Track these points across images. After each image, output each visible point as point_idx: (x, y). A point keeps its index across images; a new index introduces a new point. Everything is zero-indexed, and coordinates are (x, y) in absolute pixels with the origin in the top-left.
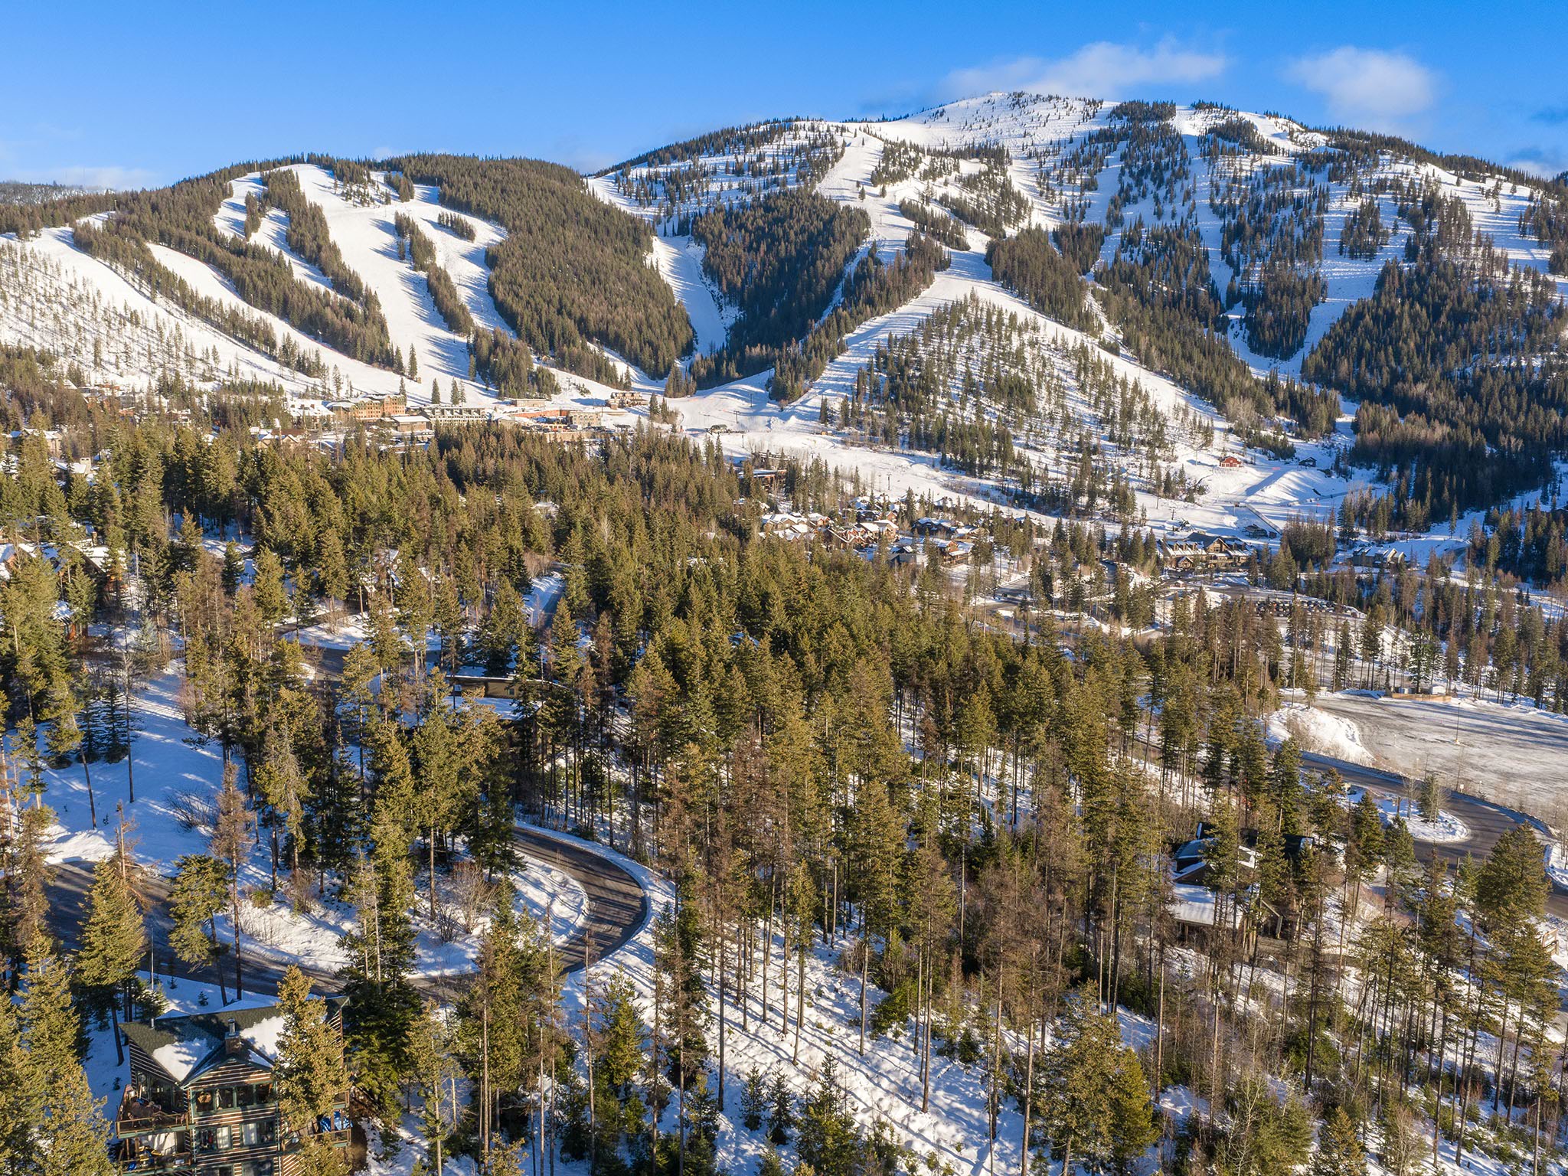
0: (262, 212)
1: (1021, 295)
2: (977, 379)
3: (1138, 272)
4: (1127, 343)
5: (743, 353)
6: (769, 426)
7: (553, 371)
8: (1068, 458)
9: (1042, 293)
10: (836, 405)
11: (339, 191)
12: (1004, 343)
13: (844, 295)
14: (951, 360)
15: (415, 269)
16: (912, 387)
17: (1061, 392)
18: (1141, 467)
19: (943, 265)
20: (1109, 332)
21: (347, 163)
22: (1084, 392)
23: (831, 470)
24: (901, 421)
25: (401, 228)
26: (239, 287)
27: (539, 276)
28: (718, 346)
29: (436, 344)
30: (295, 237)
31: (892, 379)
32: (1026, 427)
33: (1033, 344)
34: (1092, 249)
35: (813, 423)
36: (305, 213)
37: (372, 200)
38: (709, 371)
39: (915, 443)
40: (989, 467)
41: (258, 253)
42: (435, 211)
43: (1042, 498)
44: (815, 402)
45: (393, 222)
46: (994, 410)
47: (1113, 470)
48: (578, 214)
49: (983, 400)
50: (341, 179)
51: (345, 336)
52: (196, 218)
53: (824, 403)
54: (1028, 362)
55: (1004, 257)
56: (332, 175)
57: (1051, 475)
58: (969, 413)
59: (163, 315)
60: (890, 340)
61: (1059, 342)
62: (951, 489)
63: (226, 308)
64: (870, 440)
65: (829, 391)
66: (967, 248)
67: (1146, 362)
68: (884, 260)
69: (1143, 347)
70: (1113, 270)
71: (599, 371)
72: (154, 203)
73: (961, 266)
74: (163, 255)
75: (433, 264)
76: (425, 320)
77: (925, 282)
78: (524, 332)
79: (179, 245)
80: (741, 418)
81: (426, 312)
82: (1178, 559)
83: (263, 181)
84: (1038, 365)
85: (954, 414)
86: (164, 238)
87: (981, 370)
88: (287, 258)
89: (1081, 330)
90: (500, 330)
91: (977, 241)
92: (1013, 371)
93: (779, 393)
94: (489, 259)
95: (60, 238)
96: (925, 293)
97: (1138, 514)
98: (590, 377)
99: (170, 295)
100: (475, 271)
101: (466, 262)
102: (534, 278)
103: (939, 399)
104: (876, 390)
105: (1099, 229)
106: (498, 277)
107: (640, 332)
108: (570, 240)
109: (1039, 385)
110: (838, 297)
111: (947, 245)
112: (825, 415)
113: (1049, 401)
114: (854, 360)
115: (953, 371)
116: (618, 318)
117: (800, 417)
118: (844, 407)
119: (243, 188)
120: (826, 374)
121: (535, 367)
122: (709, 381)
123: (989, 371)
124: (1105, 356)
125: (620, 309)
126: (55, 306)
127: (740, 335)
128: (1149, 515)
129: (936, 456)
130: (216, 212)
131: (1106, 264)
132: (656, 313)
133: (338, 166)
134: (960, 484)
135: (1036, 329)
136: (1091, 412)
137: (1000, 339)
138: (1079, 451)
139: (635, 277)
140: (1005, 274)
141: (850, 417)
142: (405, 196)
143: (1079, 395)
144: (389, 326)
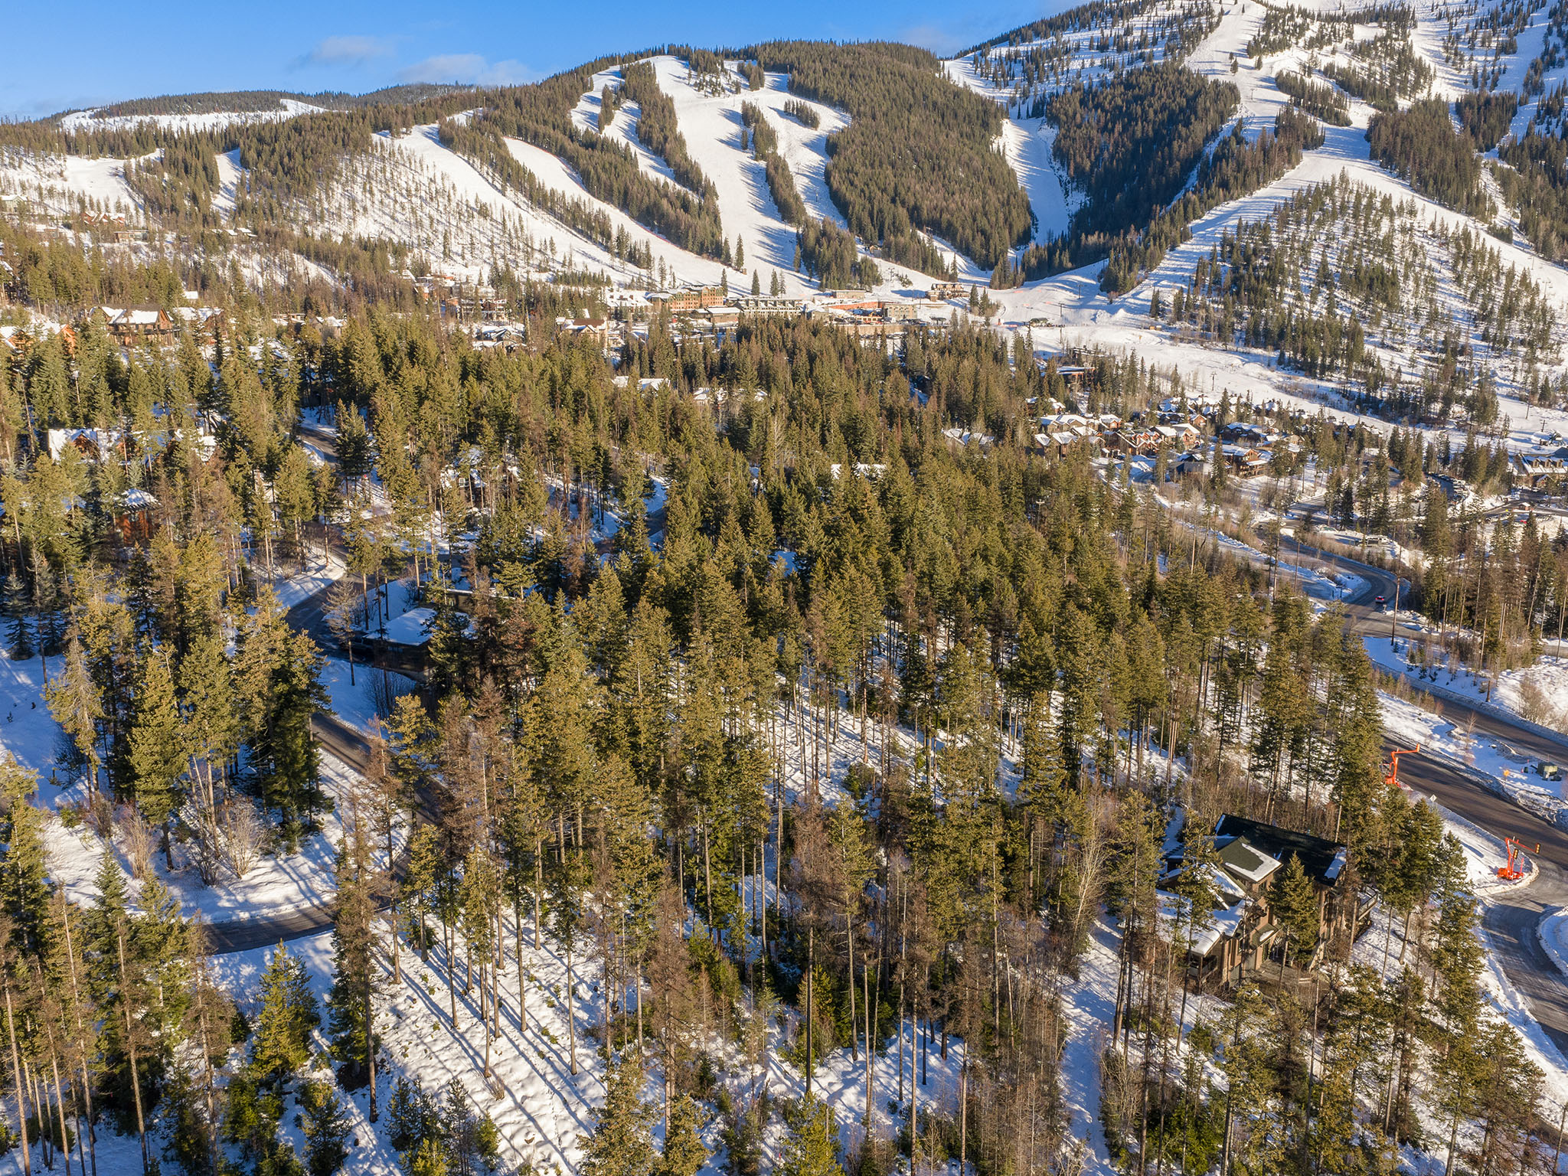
0: (617, 104)
1: (1402, 175)
2: (1334, 269)
3: (1553, 146)
4: (1524, 228)
5: (1079, 240)
6: (1094, 320)
7: (876, 261)
8: (1430, 359)
9: (1426, 171)
10: (1169, 298)
11: (693, 82)
12: (1371, 229)
13: (1199, 176)
14: (1305, 250)
15: (756, 159)
16: (1257, 278)
17: (1431, 283)
18: (1515, 370)
19: (1314, 142)
20: (1504, 215)
21: (703, 53)
22: (1460, 285)
23: (1148, 368)
24: (1239, 316)
25: (748, 117)
26: (585, 180)
27: (877, 163)
28: (1057, 234)
29: (767, 235)
30: (643, 129)
31: (1235, 270)
32: (1384, 323)
33: (1404, 230)
34: (1500, 120)
35: (1142, 317)
36: (655, 105)
37: (723, 89)
38: (1040, 262)
39: (1253, 340)
40: (1332, 368)
41: (608, 146)
42: (781, 99)
43: (1390, 402)
44: (1147, 294)
45: (740, 111)
46: (1349, 304)
47: (1480, 374)
48: (925, 97)
49: (1338, 293)
50: (695, 69)
51: (678, 227)
52: (554, 112)
53: (1156, 295)
54: (1397, 251)
55: (1385, 131)
56: (686, 66)
57: (1405, 377)
58: (1320, 307)
59: (510, 206)
60: (1239, 227)
61: (1438, 228)
62: (1287, 392)
63: (568, 200)
64: (1202, 336)
65: (1164, 283)
66: (1348, 123)
67: (1543, 250)
68: (1249, 138)
69: (1541, 234)
70: (1522, 145)
71: (925, 262)
72: (518, 99)
73: (1335, 143)
74: (519, 150)
75: (774, 153)
76: (760, 210)
77: (1289, 162)
78: (854, 221)
79: (535, 139)
80: (1065, 311)
81: (762, 202)
82: (1536, 478)
83: (622, 74)
84: (1408, 254)
85: (1301, 308)
86: (522, 133)
87: (1340, 259)
88: (634, 149)
89: (1469, 214)
90: (830, 219)
91: (1360, 114)
92: (1378, 260)
93: (1111, 285)
94: (830, 147)
95: (427, 135)
96: (1289, 174)
97: (1499, 424)
98: (916, 268)
99: (519, 187)
100: (815, 159)
101: (807, 151)
102: (872, 166)
103: (1287, 291)
104: (1216, 282)
105: (1511, 98)
106: (835, 166)
107: (974, 220)
108: (913, 125)
109: (1406, 277)
110: (1193, 179)
111: (1325, 120)
112: (1156, 308)
113: (1415, 295)
114: (1196, 249)
115: (1307, 260)
116: (953, 206)
117: (1129, 310)
118: (1178, 299)
119: (603, 81)
120: (1164, 263)
121: (860, 257)
122: (1038, 272)
123: (1349, 261)
124: (1492, 243)
125: (957, 197)
126: (414, 199)
127: (1082, 222)
128: (1513, 426)
129: (1275, 354)
130: (574, 106)
131: (1514, 138)
132: (993, 198)
133: (694, 56)
134: (1296, 386)
135: (1412, 213)
136: (1466, 307)
137: (1366, 225)
138: (1442, 351)
139: (977, 163)
140: (1384, 152)
141: (1183, 310)
142: (755, 84)
143: (1454, 288)
144: (722, 217)
